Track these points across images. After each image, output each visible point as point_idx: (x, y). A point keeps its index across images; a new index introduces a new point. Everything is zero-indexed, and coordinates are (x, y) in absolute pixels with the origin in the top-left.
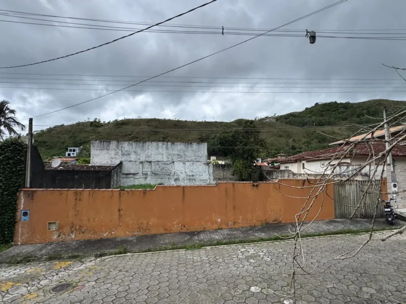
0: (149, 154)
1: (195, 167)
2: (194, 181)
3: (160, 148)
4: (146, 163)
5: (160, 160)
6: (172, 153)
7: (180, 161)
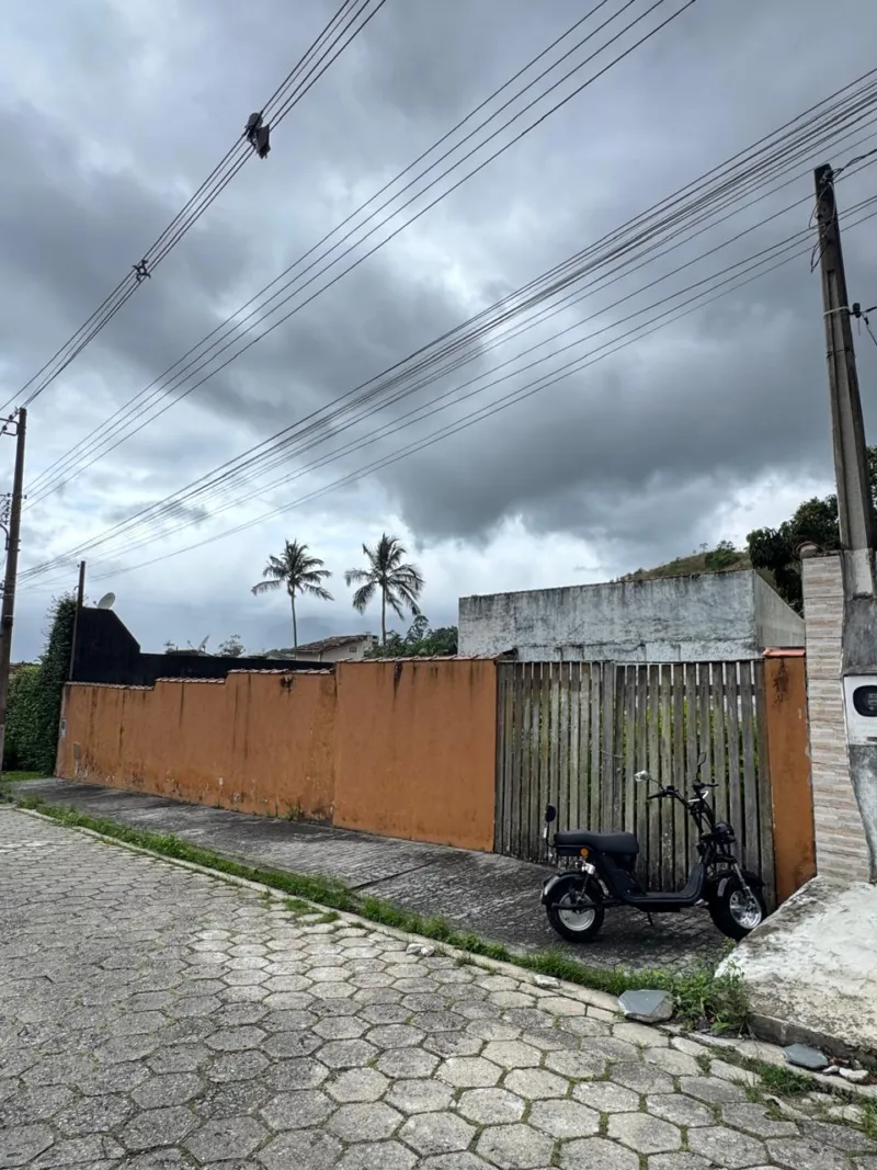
0: (578, 622)
3: (605, 603)
4: (570, 649)
5: (605, 641)
6: (638, 616)
7: (663, 640)
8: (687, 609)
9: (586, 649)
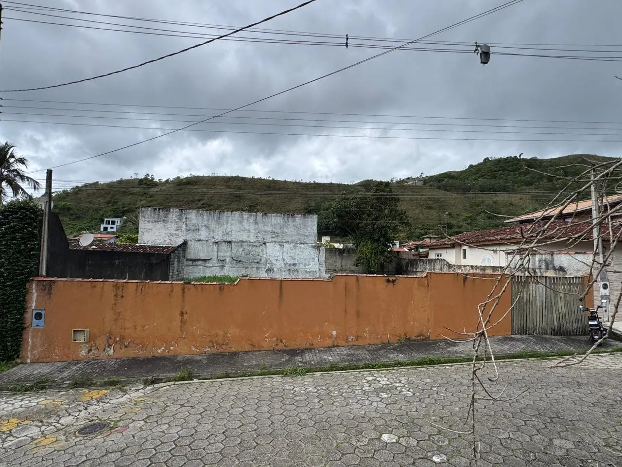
0: (229, 230)
1: (298, 252)
2: (296, 274)
3: (246, 222)
4: (223, 244)
5: (244, 240)
6: (263, 230)
7: (276, 242)
8: (288, 229)
9: (233, 244)
